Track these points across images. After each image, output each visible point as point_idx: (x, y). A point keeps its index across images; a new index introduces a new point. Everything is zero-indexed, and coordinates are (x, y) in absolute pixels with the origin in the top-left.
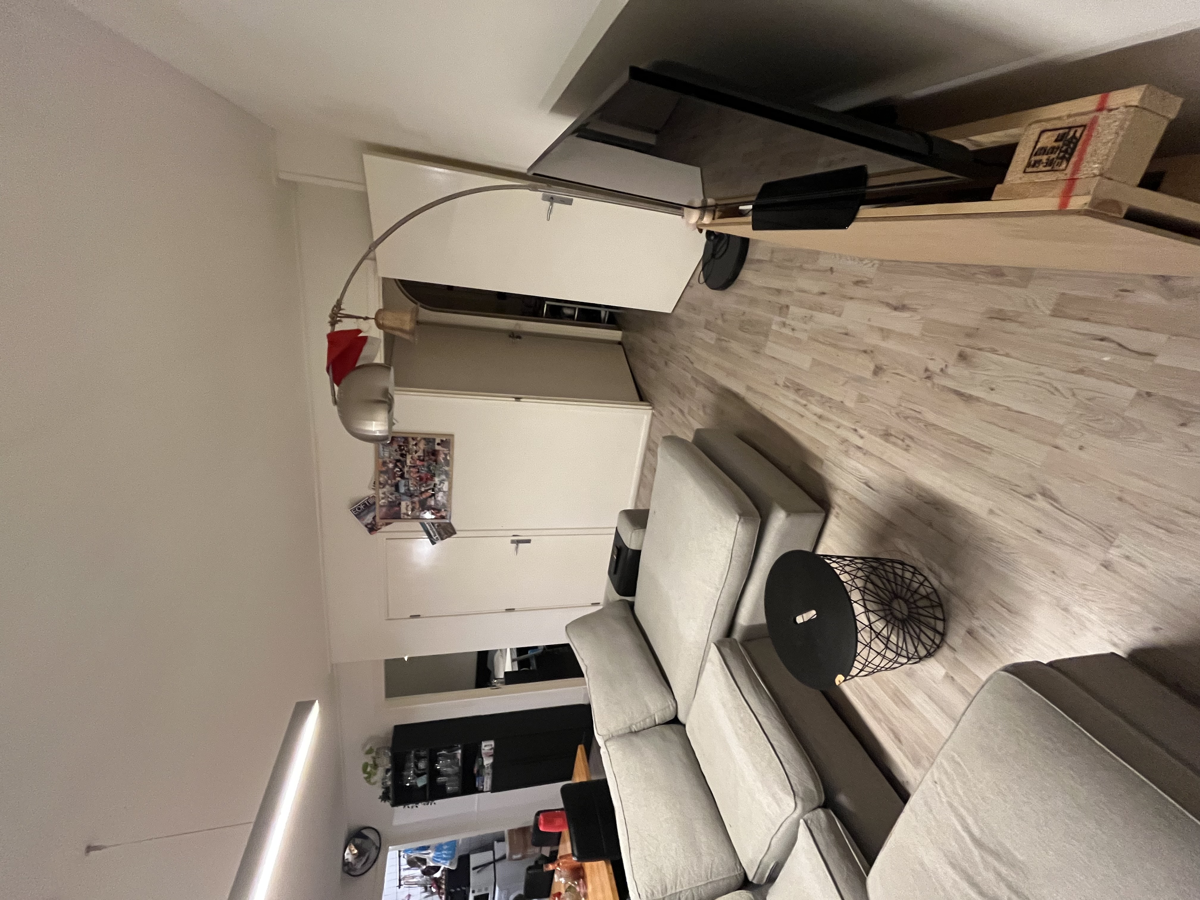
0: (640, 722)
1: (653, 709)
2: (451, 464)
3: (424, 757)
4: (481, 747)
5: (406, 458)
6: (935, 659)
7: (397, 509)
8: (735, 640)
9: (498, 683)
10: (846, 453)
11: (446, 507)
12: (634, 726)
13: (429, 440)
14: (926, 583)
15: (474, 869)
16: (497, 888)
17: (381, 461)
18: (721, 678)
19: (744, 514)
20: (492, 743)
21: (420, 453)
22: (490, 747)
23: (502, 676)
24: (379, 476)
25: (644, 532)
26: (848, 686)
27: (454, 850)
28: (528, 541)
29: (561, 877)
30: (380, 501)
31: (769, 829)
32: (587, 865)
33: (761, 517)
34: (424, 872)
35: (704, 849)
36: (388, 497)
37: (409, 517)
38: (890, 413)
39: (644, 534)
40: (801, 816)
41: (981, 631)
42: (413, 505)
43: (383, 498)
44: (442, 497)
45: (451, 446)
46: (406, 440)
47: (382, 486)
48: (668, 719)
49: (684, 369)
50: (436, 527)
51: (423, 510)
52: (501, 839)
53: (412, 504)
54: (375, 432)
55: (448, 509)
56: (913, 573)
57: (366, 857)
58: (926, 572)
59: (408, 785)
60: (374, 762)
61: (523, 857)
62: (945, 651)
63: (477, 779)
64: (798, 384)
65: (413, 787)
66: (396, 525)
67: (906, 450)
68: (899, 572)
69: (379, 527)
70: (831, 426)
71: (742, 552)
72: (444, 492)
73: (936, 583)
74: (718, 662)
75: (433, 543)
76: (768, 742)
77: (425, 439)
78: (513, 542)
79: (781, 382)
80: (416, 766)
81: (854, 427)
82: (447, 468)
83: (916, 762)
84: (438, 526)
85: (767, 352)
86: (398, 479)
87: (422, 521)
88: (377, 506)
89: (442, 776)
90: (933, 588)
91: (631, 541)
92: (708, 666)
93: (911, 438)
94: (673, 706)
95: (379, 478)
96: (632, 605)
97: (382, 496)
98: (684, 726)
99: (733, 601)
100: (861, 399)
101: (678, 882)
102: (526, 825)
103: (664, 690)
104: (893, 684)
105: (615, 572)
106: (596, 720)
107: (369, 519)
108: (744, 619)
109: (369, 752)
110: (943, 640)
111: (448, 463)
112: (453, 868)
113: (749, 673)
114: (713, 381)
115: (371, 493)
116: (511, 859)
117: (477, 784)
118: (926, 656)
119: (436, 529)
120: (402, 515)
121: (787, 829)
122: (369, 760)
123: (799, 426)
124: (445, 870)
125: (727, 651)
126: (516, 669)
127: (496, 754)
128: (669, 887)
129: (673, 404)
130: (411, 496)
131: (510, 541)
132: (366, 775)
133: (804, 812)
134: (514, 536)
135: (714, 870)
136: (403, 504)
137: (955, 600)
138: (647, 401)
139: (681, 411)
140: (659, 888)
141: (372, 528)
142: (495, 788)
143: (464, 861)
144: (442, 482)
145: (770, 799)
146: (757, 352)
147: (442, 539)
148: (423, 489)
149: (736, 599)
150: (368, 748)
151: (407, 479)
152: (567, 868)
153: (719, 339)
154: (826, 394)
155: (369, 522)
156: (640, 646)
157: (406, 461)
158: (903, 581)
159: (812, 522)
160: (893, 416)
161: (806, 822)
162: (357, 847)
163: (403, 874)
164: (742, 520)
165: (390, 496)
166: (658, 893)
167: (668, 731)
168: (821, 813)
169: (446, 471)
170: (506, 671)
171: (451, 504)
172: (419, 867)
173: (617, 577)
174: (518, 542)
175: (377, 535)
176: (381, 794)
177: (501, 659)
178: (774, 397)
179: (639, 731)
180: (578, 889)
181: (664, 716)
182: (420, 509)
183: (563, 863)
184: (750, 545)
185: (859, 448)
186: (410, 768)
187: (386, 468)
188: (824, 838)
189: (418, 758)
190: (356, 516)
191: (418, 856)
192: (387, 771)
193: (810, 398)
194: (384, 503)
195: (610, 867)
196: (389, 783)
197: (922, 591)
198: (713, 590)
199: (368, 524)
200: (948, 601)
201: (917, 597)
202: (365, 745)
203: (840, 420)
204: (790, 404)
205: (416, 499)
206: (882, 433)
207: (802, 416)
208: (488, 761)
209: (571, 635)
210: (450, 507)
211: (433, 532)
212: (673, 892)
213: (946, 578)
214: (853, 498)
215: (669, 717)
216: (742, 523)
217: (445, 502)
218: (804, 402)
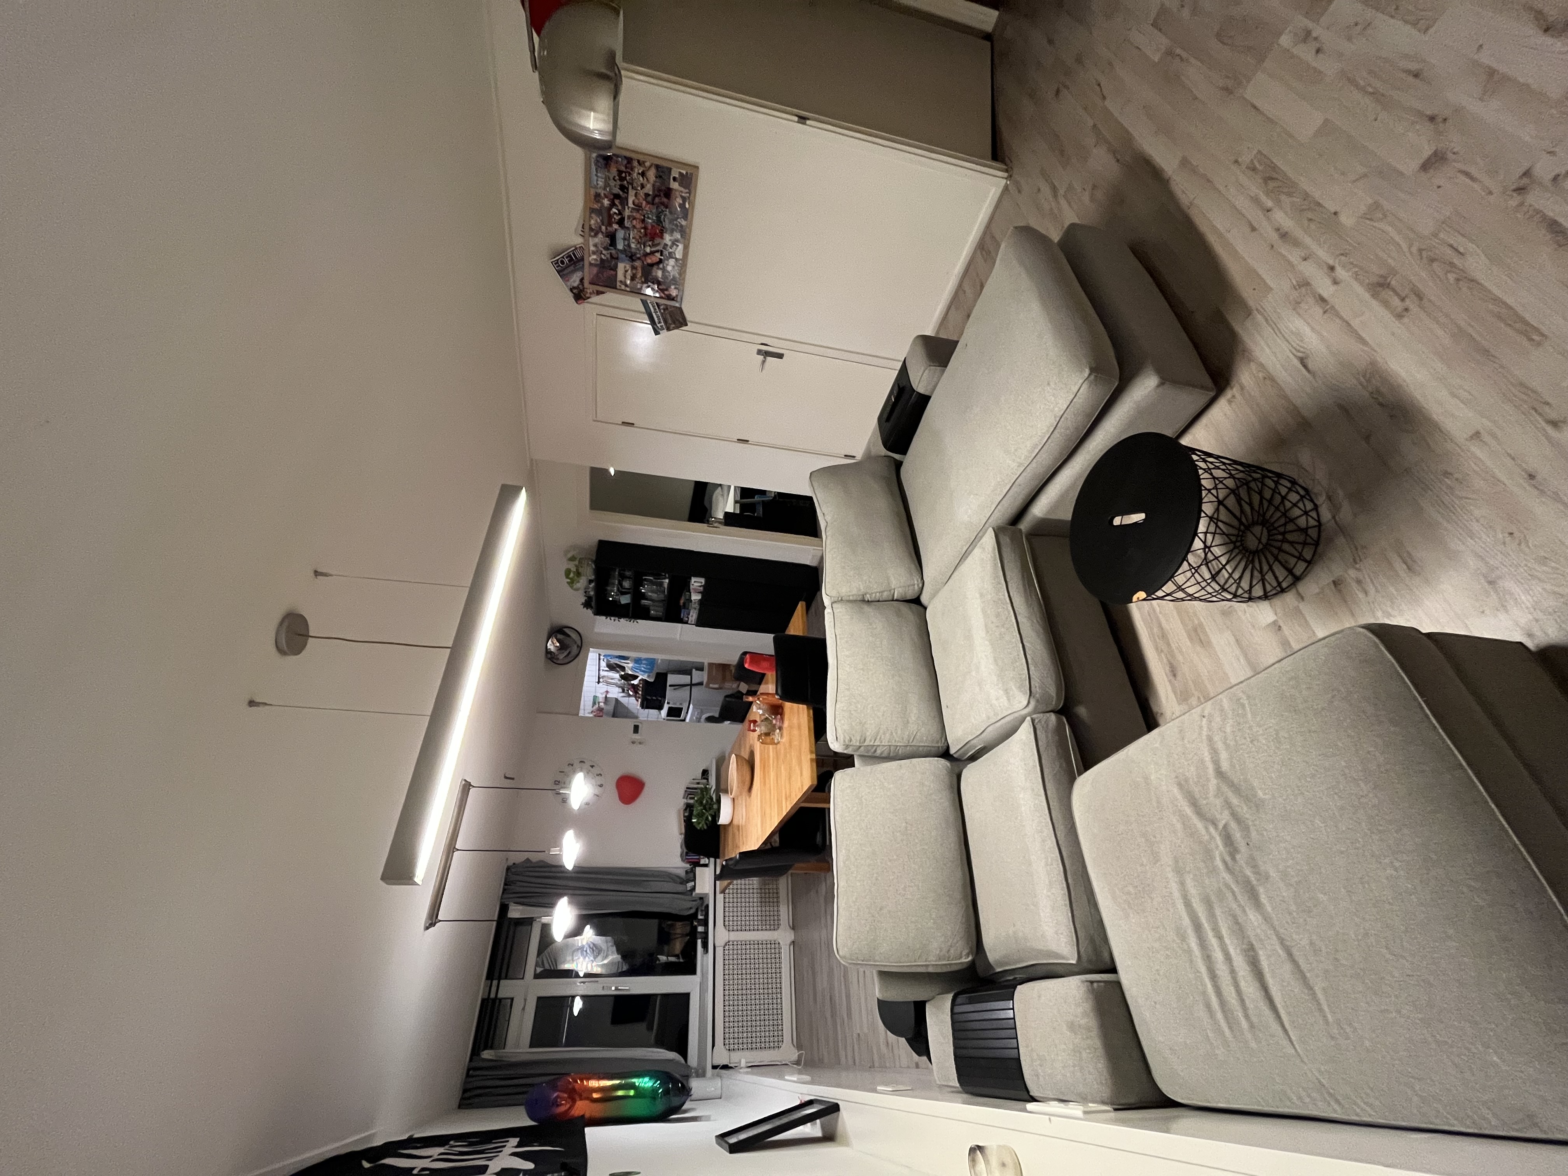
0: (876, 593)
1: (894, 583)
2: (689, 217)
3: (629, 578)
4: (689, 582)
5: (627, 193)
6: (1270, 603)
7: (612, 272)
8: (1020, 530)
9: (716, 522)
10: (1296, 305)
11: (679, 282)
12: (868, 596)
13: (663, 171)
14: (1313, 514)
15: (670, 686)
16: (691, 706)
17: (593, 192)
18: (989, 567)
19: (1097, 370)
20: (703, 580)
21: (649, 188)
22: (700, 584)
23: (721, 516)
24: (591, 217)
25: (943, 371)
26: (1139, 609)
27: (653, 666)
28: (780, 356)
29: (760, 709)
30: (590, 256)
31: (989, 718)
32: (788, 705)
33: (1120, 380)
34: (622, 677)
35: (913, 718)
36: (601, 253)
37: (628, 289)
38: (1410, 246)
39: (942, 375)
40: (1029, 714)
41: (1354, 585)
42: (634, 272)
43: (594, 253)
44: (673, 267)
45: (693, 185)
46: (629, 160)
47: (592, 234)
48: (908, 598)
49: (1085, 109)
50: (662, 311)
51: (646, 282)
52: (700, 668)
53: (632, 270)
54: (592, 131)
55: (681, 287)
56: (1302, 497)
57: (568, 652)
58: (1321, 500)
59: (611, 599)
60: (577, 570)
61: (720, 688)
62: (1289, 598)
63: (683, 610)
64: (1274, 168)
65: (616, 603)
66: (610, 297)
67: (1399, 316)
68: (1283, 491)
69: (588, 295)
70: (1294, 256)
71: (1072, 424)
72: (676, 259)
73: (1326, 514)
74: (990, 549)
75: (657, 333)
76: (1020, 642)
77: (658, 167)
78: (759, 352)
79: (1245, 159)
80: (620, 584)
81: (1331, 262)
82: (684, 223)
83: (1183, 697)
84: (664, 310)
85: (1249, 93)
86: (615, 226)
87: (643, 297)
88: (586, 263)
89: (647, 599)
90: (1319, 521)
91: (920, 382)
92: (977, 551)
93: (1420, 296)
94: (918, 585)
95: (590, 221)
96: (898, 465)
97: (592, 248)
98: (925, 608)
99: (1037, 483)
100: (1374, 212)
101: (879, 737)
102: (729, 663)
103: (913, 567)
104: (1199, 619)
105: (888, 420)
106: (827, 580)
107: (575, 280)
108: (1039, 509)
109: (572, 559)
110: (1293, 585)
111: (686, 214)
112: (651, 680)
113: (1024, 569)
114: (1127, 139)
115: (578, 241)
116: (707, 686)
117: (682, 615)
118: (1260, 598)
119: (662, 314)
120: (618, 284)
121: (1008, 723)
122: (572, 566)
123: (1240, 247)
124: (642, 680)
125: (1006, 540)
126: (738, 512)
127: (706, 592)
128: (868, 740)
129: (1044, 174)
130: (632, 257)
131: (756, 351)
132: (569, 580)
133: (1035, 711)
134: (762, 344)
135: (917, 737)
136: (621, 267)
137: (1341, 541)
138: (1003, 161)
139: (1054, 190)
140: (858, 738)
141: (579, 295)
142: (700, 623)
143: (661, 678)
144: (675, 243)
145: (1001, 692)
146: (1228, 90)
147: (668, 329)
148: (648, 250)
149: (1040, 482)
150: (570, 555)
151: (628, 228)
152: (767, 703)
153: (1169, 53)
154: (1317, 194)
155: (576, 284)
156: (898, 514)
157: (627, 199)
158: (1282, 502)
159: (1191, 400)
160: (1411, 253)
161: (1033, 720)
162: (558, 641)
163: (602, 673)
164: (1092, 377)
165: (604, 252)
166: (856, 740)
167: (905, 608)
168: (1053, 717)
169: (682, 226)
170: (727, 510)
171: (684, 279)
172: (618, 672)
173: (889, 425)
174: (767, 354)
175: (586, 306)
176: (583, 601)
177: (721, 499)
178: (1221, 188)
179: (872, 602)
180: (774, 722)
181: (905, 593)
182: (643, 280)
183: (763, 699)
184: (1089, 416)
185: (1323, 300)
186: (614, 584)
187: (599, 205)
188: (1047, 737)
189: (623, 577)
190: (558, 272)
191: (619, 663)
192: (590, 581)
193: (1283, 197)
194: (596, 260)
195: (811, 711)
196: (592, 593)
197: (1302, 522)
198: (1014, 465)
199: (574, 288)
200: (1330, 540)
201: (1291, 527)
202: (567, 552)
203: (1314, 247)
204: (1242, 203)
205: (638, 264)
206: (1375, 279)
207: (1253, 229)
208: (696, 597)
209: (815, 484)
210: (683, 285)
211: (658, 317)
212: (872, 744)
213: (1346, 513)
214: (1270, 378)
215: (911, 594)
216: (1091, 383)
217: (677, 275)
218: (1269, 204)
